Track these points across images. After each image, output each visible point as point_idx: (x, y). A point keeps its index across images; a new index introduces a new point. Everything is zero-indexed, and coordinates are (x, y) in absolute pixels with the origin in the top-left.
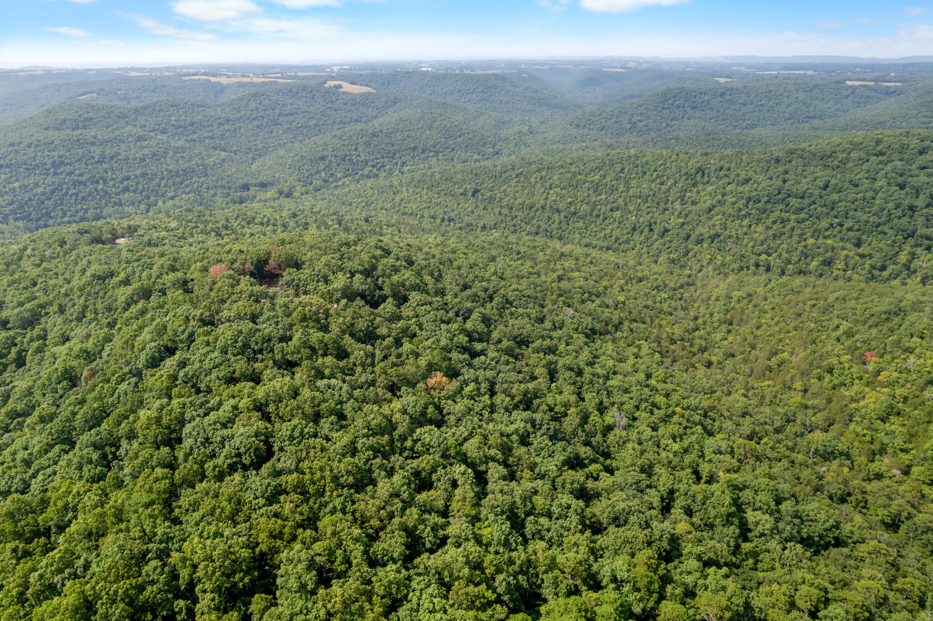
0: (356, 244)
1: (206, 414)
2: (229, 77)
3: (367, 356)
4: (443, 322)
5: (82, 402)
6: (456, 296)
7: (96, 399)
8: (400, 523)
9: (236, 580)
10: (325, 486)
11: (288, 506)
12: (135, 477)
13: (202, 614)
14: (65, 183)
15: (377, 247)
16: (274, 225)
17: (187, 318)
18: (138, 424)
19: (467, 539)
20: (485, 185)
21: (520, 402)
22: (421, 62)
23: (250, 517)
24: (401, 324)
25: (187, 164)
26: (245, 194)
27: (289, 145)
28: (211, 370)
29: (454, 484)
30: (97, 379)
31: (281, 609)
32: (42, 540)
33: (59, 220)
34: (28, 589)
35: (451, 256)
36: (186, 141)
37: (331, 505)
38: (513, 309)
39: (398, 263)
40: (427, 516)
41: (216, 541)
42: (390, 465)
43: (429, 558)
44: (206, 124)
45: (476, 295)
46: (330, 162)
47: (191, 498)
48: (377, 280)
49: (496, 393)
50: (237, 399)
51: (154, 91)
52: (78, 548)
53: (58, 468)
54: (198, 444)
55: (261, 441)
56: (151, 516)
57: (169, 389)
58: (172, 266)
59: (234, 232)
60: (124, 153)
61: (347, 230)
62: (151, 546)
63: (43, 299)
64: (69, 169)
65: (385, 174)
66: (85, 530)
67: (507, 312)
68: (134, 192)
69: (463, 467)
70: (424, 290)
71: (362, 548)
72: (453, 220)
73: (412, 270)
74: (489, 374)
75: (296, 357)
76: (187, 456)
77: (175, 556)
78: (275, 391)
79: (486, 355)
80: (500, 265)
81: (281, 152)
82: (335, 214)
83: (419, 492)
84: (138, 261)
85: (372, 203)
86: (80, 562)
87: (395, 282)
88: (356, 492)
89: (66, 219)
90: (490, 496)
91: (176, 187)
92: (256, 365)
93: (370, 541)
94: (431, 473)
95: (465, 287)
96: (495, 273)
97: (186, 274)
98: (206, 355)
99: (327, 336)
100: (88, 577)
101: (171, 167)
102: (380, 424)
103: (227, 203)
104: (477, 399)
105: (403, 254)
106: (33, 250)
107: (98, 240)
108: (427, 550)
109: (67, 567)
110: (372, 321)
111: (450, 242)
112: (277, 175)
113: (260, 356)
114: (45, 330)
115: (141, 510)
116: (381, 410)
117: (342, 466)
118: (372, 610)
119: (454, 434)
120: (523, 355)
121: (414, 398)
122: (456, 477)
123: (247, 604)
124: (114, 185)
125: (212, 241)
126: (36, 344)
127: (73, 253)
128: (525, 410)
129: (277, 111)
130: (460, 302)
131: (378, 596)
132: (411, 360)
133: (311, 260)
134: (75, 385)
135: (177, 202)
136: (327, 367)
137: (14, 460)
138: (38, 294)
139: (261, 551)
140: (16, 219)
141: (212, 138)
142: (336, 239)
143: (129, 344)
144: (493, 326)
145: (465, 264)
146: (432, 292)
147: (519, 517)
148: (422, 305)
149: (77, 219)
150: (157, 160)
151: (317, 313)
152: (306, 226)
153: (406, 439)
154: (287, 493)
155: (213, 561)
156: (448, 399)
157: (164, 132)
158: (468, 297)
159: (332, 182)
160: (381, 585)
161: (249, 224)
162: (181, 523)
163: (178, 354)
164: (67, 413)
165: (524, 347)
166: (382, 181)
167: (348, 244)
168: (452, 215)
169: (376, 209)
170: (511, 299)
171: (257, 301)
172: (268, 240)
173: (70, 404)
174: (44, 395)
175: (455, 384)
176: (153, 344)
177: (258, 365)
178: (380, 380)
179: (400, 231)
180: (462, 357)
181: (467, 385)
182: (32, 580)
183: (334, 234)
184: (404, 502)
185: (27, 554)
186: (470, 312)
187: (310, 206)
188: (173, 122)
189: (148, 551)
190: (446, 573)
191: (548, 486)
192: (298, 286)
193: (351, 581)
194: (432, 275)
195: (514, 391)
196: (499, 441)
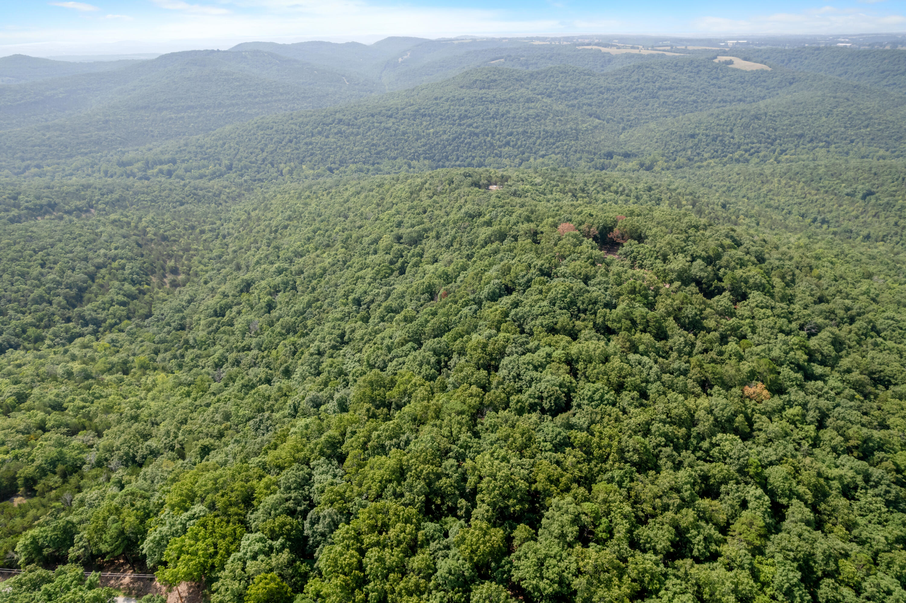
0: (705, 229)
1: (524, 354)
2: (619, 48)
3: (686, 344)
4: (782, 331)
5: (434, 314)
6: (806, 307)
7: (444, 314)
8: (673, 518)
9: (509, 503)
10: (609, 454)
11: (570, 460)
12: (455, 387)
13: (477, 519)
14: (464, 133)
15: (727, 236)
16: (627, 195)
17: (529, 265)
18: (470, 344)
19: (741, 567)
20: (885, 188)
21: (857, 447)
22: (838, 36)
23: (535, 455)
24: (733, 321)
25: (563, 127)
26: (607, 162)
27: (661, 119)
28: (537, 316)
29: (744, 504)
30: (449, 299)
31: (539, 546)
32: (385, 410)
33: (453, 163)
34: (369, 441)
35: (813, 262)
36: (567, 105)
37: (610, 474)
38: (879, 340)
39: (747, 258)
40: (703, 524)
41: (503, 464)
42: (680, 459)
43: (692, 566)
44: (587, 92)
45: (833, 312)
46: (700, 141)
47: (493, 420)
48: (719, 270)
49: (826, 427)
50: (553, 348)
51: (550, 59)
52: (405, 426)
53: (407, 360)
54: (511, 376)
55: (563, 392)
56: (459, 423)
57: (500, 322)
58: (528, 217)
59: (589, 195)
60: (513, 112)
61: (700, 212)
62: (453, 446)
63: (427, 225)
64: (469, 121)
65: (757, 160)
66: (413, 415)
67: (870, 340)
68: (513, 147)
69: (760, 491)
70: (768, 292)
71: (628, 526)
72: (828, 222)
73: (761, 268)
74: (823, 403)
75: (615, 326)
76: (499, 383)
77: (468, 463)
78: (587, 351)
79: (825, 382)
80: (876, 285)
81: (652, 125)
82: (691, 194)
83: (702, 497)
84: (502, 207)
85: (734, 189)
86: (404, 438)
87: (738, 277)
88: (638, 471)
89: (458, 163)
90: (783, 534)
91: (549, 146)
92: (578, 323)
93: (637, 522)
94: (721, 483)
95: (821, 300)
96: (866, 293)
97: (538, 226)
98: (536, 301)
99: (651, 313)
100: (407, 450)
101: (548, 128)
102: (680, 416)
103: (589, 168)
104: (799, 425)
105: (754, 248)
106: (430, 184)
107: (476, 184)
108: (692, 557)
109: (395, 437)
110: (701, 311)
111: (817, 246)
112: (642, 148)
113: (582, 316)
114: (423, 250)
115: (453, 415)
116: (686, 402)
117: (631, 442)
118: (619, 587)
119: (759, 453)
120: (876, 396)
121: (725, 401)
122: (748, 498)
123: (513, 528)
124: (499, 139)
125: (567, 201)
126: (415, 259)
127: (457, 191)
128: (859, 458)
129: (657, 84)
130: (809, 315)
131: (629, 577)
132: (734, 361)
133: (655, 235)
134: (432, 299)
135: (546, 160)
136: (643, 343)
137: (382, 344)
138: (425, 220)
139: (536, 489)
140: (425, 158)
141: (590, 105)
142: (686, 220)
143: (478, 276)
144: (844, 352)
145: (828, 275)
146: (778, 296)
147: (815, 573)
148: (762, 308)
149: (466, 164)
150: (539, 120)
151: (647, 289)
152: (659, 201)
153: (703, 439)
154: (574, 448)
155: (496, 480)
156: (763, 414)
157: (549, 96)
158: (821, 312)
159: (696, 162)
160: (636, 568)
161: (604, 190)
162: (479, 438)
163: (514, 294)
164: (423, 320)
165: (880, 387)
166: (752, 168)
167: (697, 228)
168: (829, 216)
169: (736, 196)
170: (879, 327)
171: (593, 264)
172: (618, 209)
173: (426, 313)
174: (411, 300)
175: (776, 401)
176: (497, 281)
177: (579, 323)
178: (693, 371)
179: (758, 224)
180: (793, 375)
181: (791, 407)
182: (373, 436)
183: (685, 215)
184: (683, 499)
185: (374, 416)
186: (819, 328)
187: (668, 183)
188: (559, 88)
189: (450, 450)
190: (707, 590)
191: (865, 556)
192: (635, 258)
193: (608, 550)
194: (783, 278)
195: (851, 432)
196: (813, 480)
